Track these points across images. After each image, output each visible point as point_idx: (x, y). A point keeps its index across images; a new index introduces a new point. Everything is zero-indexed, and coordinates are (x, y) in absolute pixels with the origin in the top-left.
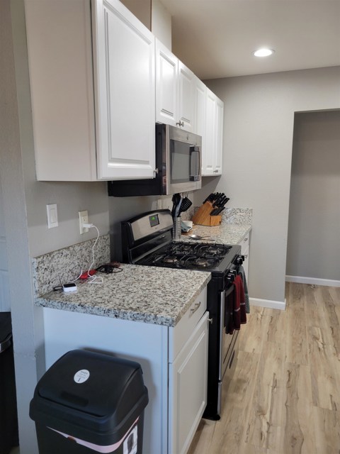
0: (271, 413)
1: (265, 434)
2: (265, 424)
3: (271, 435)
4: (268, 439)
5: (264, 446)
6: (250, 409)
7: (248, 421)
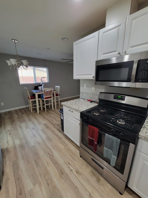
0: (76, 176)
1: (69, 165)
2: (72, 169)
3: (68, 167)
4: (67, 164)
5: (65, 161)
6: (81, 170)
7: (76, 164)
